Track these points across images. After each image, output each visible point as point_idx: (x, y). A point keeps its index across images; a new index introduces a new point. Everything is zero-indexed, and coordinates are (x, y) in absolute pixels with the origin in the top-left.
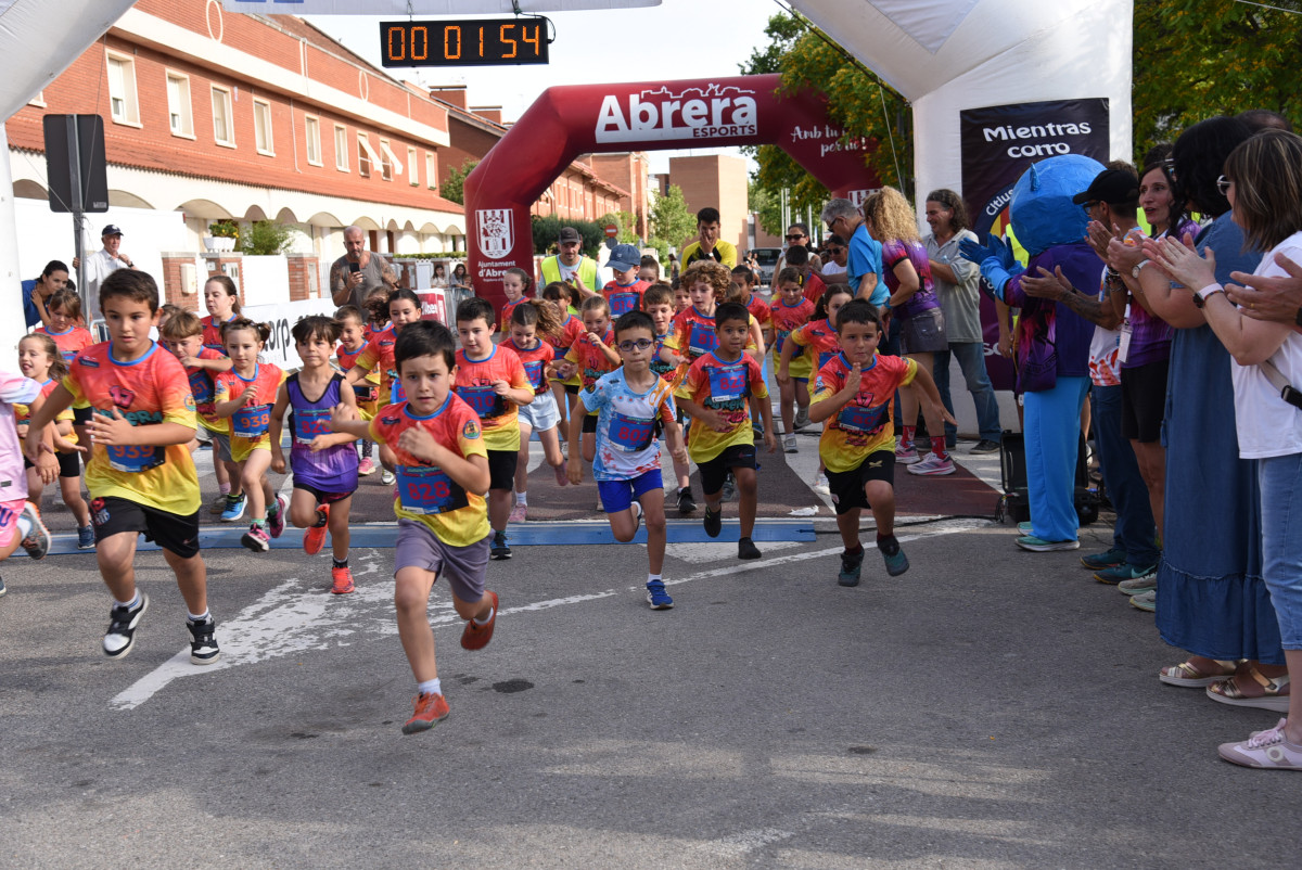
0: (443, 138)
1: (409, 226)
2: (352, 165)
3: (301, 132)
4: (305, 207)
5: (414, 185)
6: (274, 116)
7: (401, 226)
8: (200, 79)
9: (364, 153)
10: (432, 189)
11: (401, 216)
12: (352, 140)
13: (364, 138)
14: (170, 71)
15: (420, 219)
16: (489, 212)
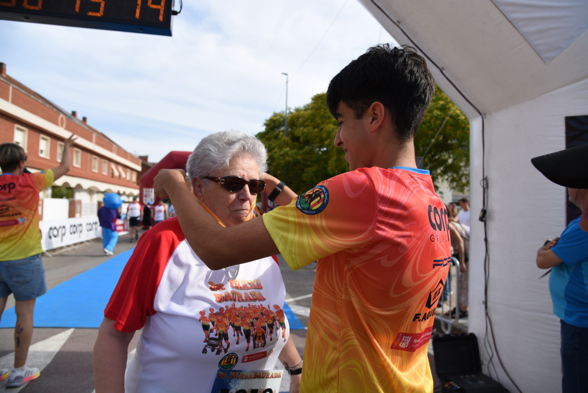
0: (139, 168)
1: (124, 193)
2: (108, 172)
3: (91, 161)
4: (86, 184)
5: (128, 181)
6: (82, 156)
7: (122, 192)
8: (54, 141)
9: (112, 170)
10: (134, 183)
11: (122, 189)
12: (109, 167)
13: (113, 166)
14: (42, 136)
15: (128, 191)
16: (148, 189)
